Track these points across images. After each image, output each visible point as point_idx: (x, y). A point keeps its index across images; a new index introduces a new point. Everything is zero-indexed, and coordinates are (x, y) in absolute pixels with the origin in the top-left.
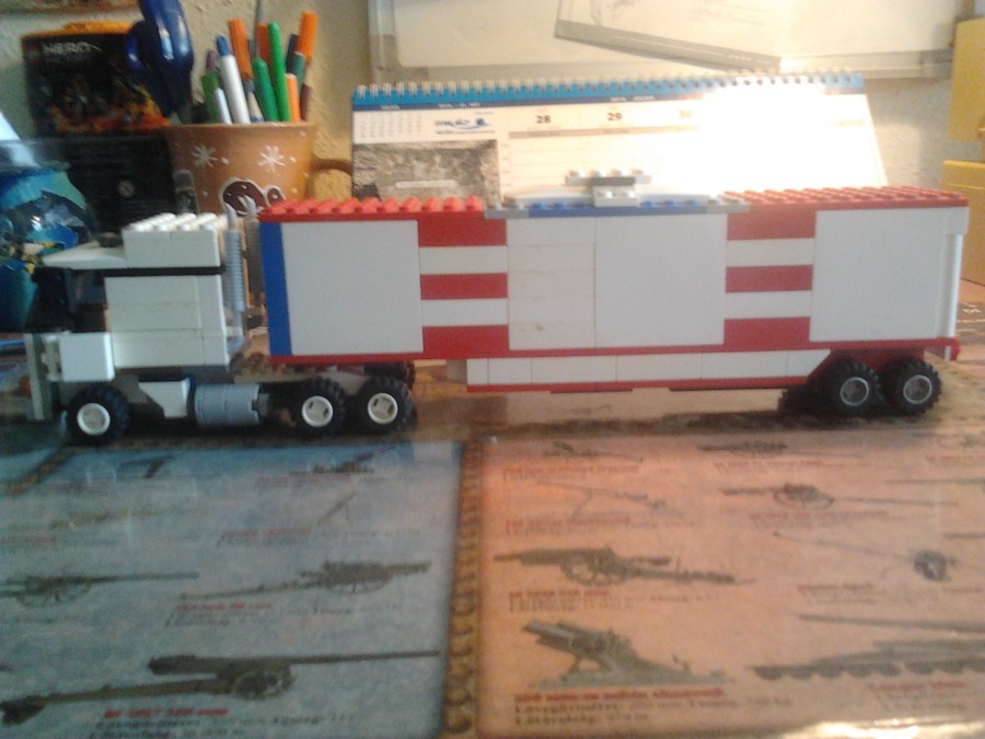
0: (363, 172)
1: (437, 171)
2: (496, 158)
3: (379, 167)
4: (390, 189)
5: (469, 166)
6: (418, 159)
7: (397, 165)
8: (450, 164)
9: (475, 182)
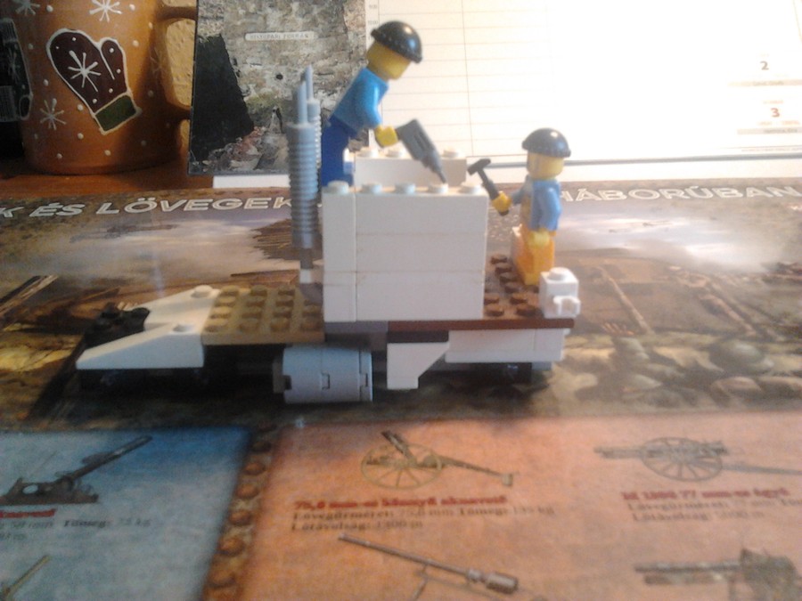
0: (207, 21)
1: (294, 21)
2: (363, 5)
3: (226, 16)
4: (239, 41)
5: (331, 15)
6: (271, 6)
7: (248, 14)
8: (309, 12)
9: (337, 35)
